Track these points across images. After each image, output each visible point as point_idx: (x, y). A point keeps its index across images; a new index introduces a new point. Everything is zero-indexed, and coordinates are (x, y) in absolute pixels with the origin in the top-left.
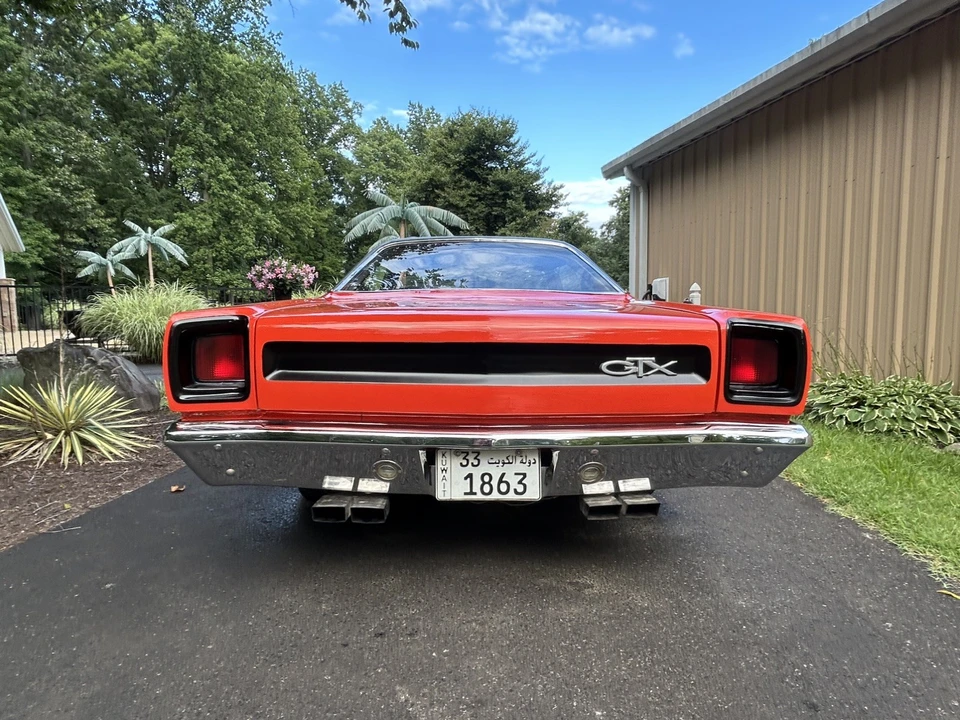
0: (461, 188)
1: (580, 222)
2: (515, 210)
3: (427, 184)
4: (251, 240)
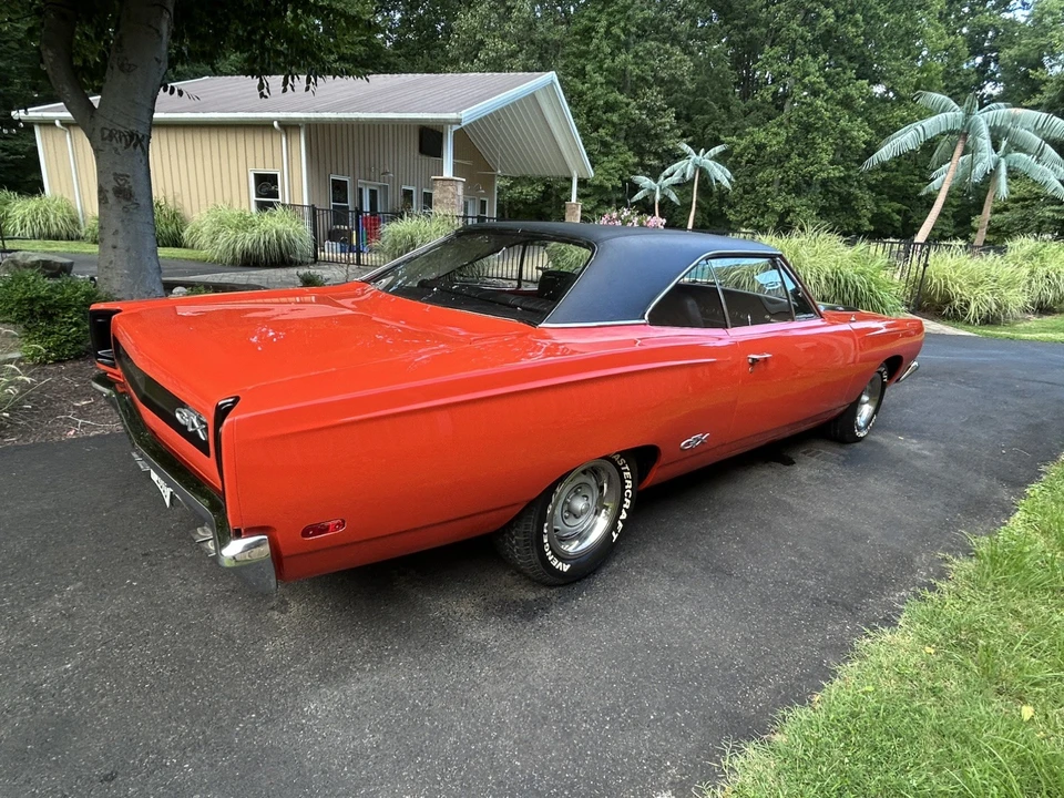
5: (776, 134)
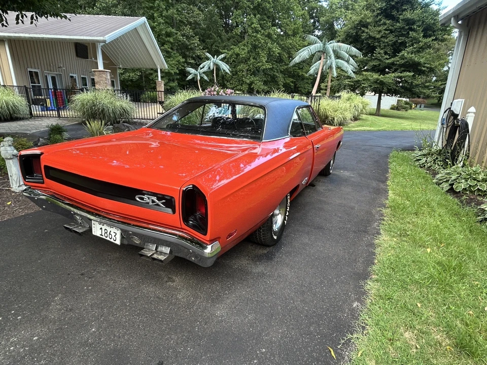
4: (264, 60)
5: (243, 49)
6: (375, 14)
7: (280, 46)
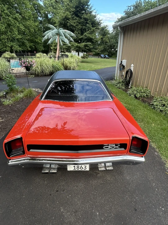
0: (74, 20)
1: (106, 28)
2: (89, 27)
3: (64, 18)
4: (17, 33)
5: (2, 26)
6: (71, 13)
7: (24, 25)
